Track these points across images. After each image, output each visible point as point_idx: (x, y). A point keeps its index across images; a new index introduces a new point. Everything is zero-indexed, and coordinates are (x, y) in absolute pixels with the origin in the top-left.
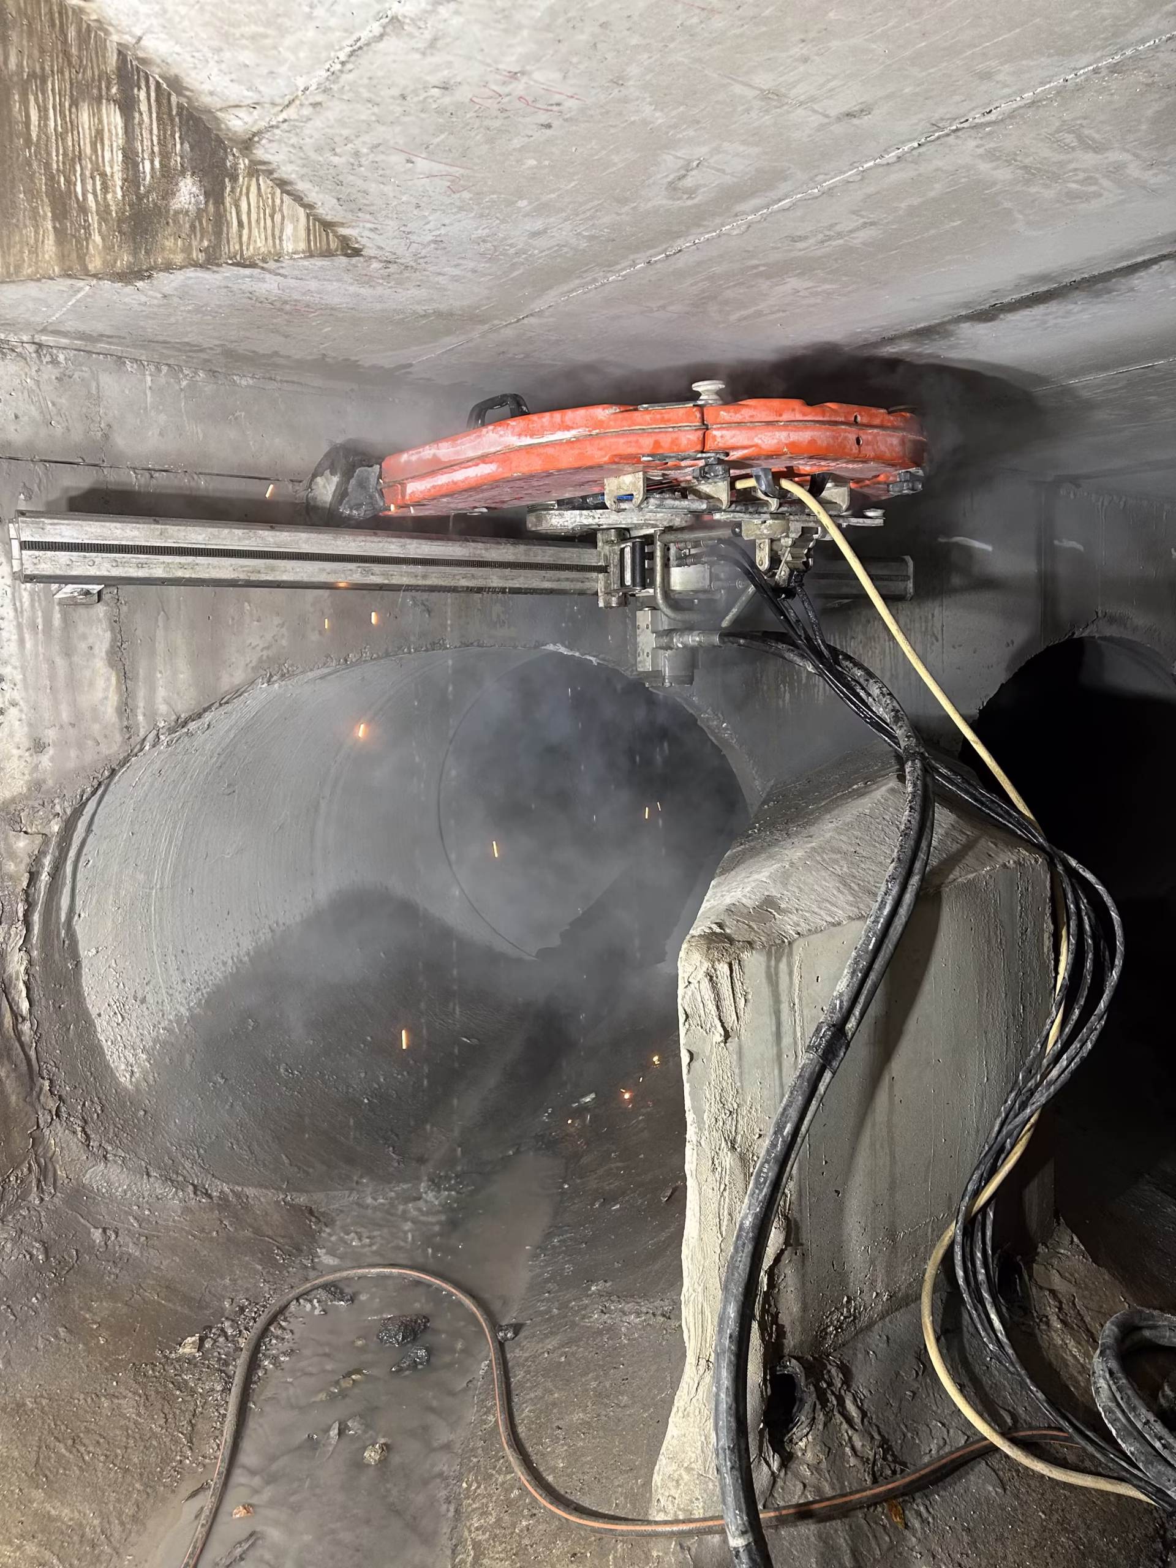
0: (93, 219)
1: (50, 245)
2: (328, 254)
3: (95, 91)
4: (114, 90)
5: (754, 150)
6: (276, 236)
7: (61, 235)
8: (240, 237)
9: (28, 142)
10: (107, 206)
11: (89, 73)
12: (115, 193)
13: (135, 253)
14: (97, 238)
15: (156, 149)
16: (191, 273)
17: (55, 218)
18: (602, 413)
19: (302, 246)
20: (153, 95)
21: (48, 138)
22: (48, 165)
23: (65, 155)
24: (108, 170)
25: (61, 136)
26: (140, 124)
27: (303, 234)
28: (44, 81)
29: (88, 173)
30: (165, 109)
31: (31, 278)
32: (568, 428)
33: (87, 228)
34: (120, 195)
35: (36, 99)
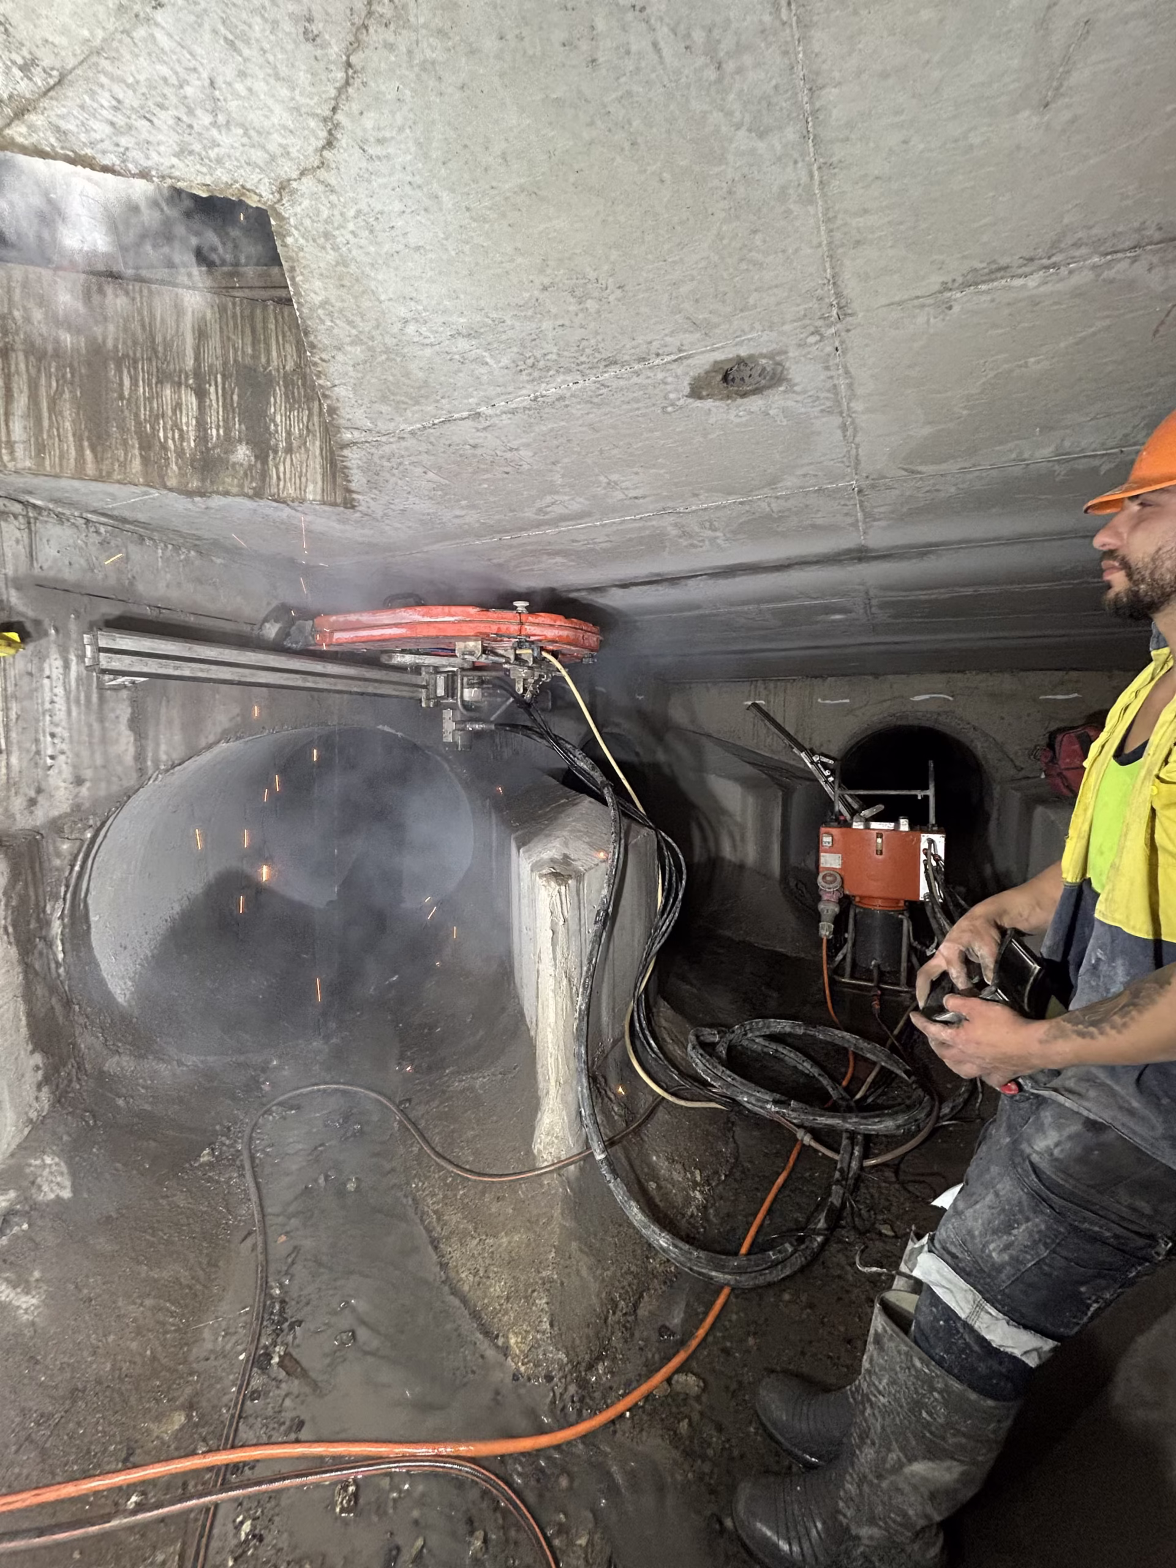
0: (172, 455)
1: (136, 465)
2: (334, 504)
3: (176, 379)
4: (191, 381)
5: (587, 503)
6: (302, 489)
7: (145, 460)
8: (278, 485)
9: (121, 397)
10: (183, 449)
11: (172, 367)
12: (189, 442)
13: (203, 480)
14: (175, 467)
15: (221, 423)
16: (239, 500)
17: (141, 448)
18: (473, 610)
19: (319, 497)
20: (220, 391)
21: (137, 399)
22: (137, 415)
23: (151, 411)
24: (185, 428)
25: (150, 400)
26: (210, 406)
27: (319, 490)
28: (135, 362)
29: (169, 427)
30: (228, 400)
31: (119, 482)
32: (453, 616)
33: (167, 460)
34: (193, 444)
35: (129, 372)
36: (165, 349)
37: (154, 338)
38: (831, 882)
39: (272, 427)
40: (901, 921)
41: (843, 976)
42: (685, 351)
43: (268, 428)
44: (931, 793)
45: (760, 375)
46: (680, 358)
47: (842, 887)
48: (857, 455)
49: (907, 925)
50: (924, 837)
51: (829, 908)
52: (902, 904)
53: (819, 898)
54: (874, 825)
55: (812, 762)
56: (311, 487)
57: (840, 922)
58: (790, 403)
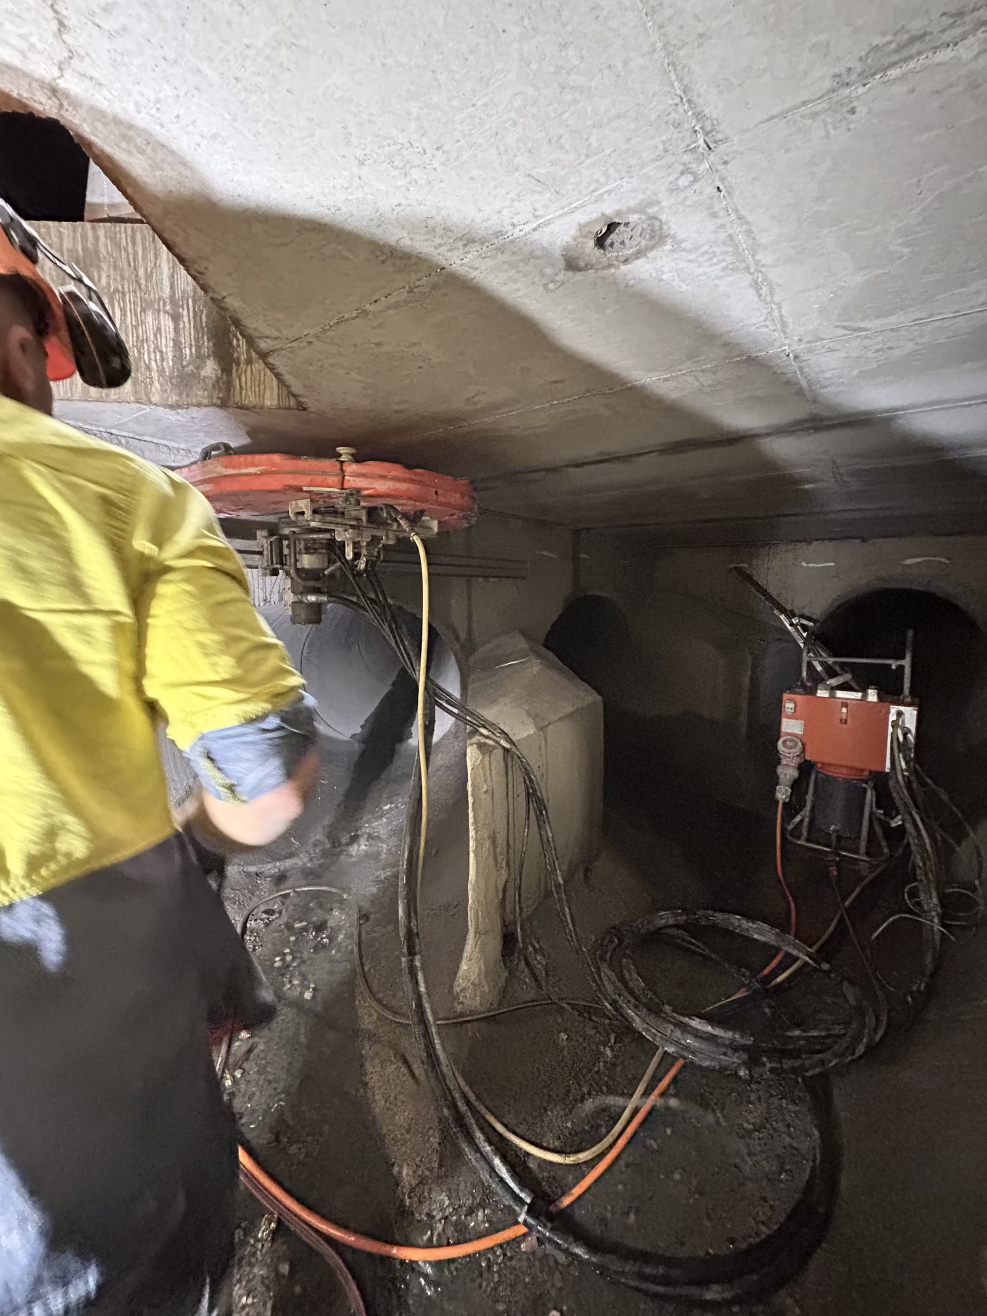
0: (155, 375)
3: (156, 307)
4: (168, 308)
6: (261, 396)
8: (241, 394)
10: (163, 368)
11: (152, 295)
12: (168, 363)
13: (180, 394)
14: (157, 384)
15: (193, 343)
19: (275, 402)
20: (191, 314)
21: (127, 327)
23: (138, 337)
24: (164, 350)
25: (135, 327)
26: (184, 327)
28: (124, 294)
30: (198, 321)
33: (151, 378)
34: (171, 363)
36: (146, 280)
37: (137, 272)
38: (791, 748)
39: (235, 342)
40: (865, 790)
41: (799, 838)
43: (231, 343)
44: (907, 662)
45: (641, 236)
46: (539, 226)
47: (803, 751)
48: (781, 316)
49: (870, 795)
50: (894, 709)
51: (787, 772)
52: (866, 773)
54: (840, 694)
55: (792, 624)
56: (268, 394)
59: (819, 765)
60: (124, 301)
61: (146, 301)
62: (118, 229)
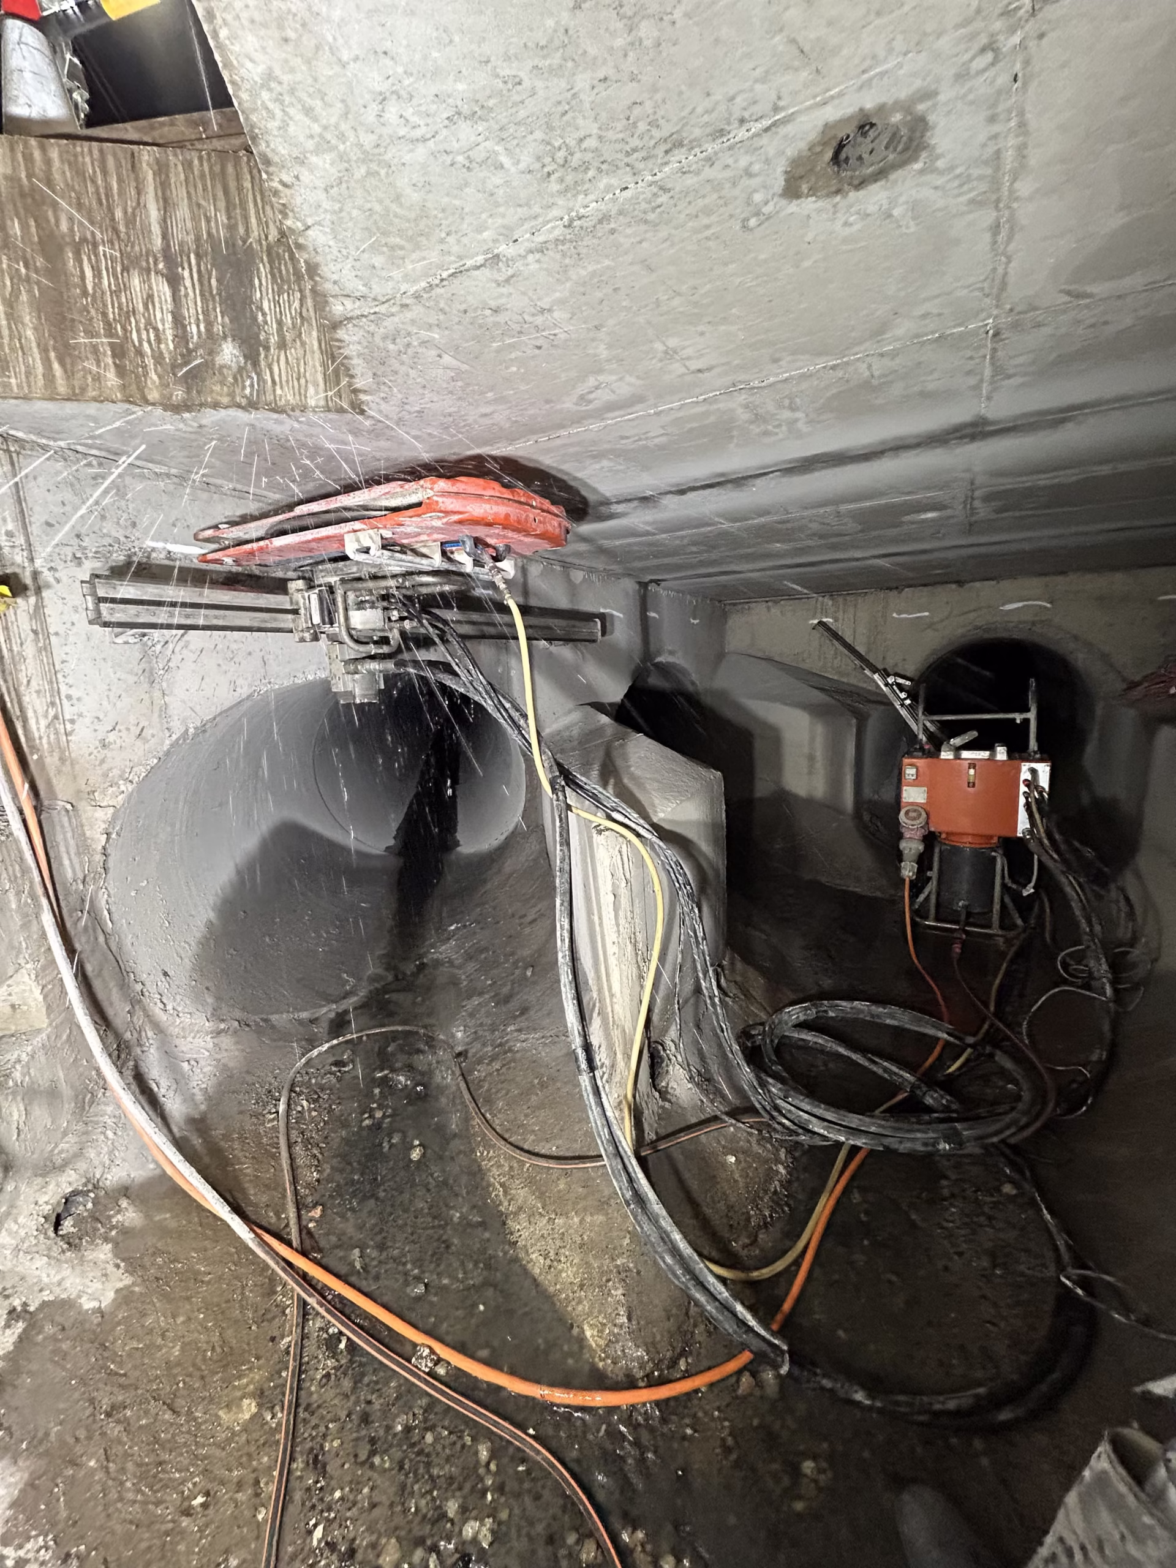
0: (150, 362)
1: (111, 378)
2: (341, 410)
3: (144, 264)
4: (161, 266)
6: (302, 394)
7: (121, 371)
8: (274, 390)
9: (85, 293)
10: (161, 353)
11: (137, 248)
12: (167, 344)
13: (189, 390)
14: (155, 377)
15: (201, 317)
16: (233, 412)
17: (114, 356)
19: (322, 403)
20: (195, 276)
21: (103, 293)
22: (104, 314)
23: (120, 308)
24: (160, 327)
25: (116, 293)
26: (186, 295)
27: (321, 394)
28: (95, 245)
29: (142, 326)
30: (206, 288)
31: (95, 399)
33: (145, 367)
34: (171, 346)
35: (89, 259)
36: (127, 227)
37: (113, 214)
38: (914, 819)
39: (260, 318)
40: (994, 858)
41: (926, 918)
42: (783, 109)
43: (255, 319)
44: (1032, 715)
45: (886, 148)
46: (774, 124)
47: (927, 823)
48: (1006, 274)
49: (1000, 863)
50: (1025, 767)
51: (911, 846)
52: (995, 840)
53: (900, 836)
54: (966, 754)
55: (887, 685)
56: (311, 390)
57: (923, 861)
58: (926, 193)
59: (943, 836)
60: (96, 255)
61: (129, 257)
62: (79, 149)
